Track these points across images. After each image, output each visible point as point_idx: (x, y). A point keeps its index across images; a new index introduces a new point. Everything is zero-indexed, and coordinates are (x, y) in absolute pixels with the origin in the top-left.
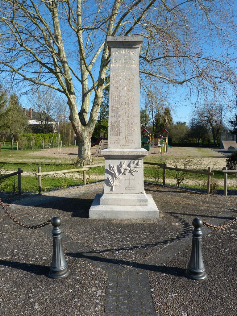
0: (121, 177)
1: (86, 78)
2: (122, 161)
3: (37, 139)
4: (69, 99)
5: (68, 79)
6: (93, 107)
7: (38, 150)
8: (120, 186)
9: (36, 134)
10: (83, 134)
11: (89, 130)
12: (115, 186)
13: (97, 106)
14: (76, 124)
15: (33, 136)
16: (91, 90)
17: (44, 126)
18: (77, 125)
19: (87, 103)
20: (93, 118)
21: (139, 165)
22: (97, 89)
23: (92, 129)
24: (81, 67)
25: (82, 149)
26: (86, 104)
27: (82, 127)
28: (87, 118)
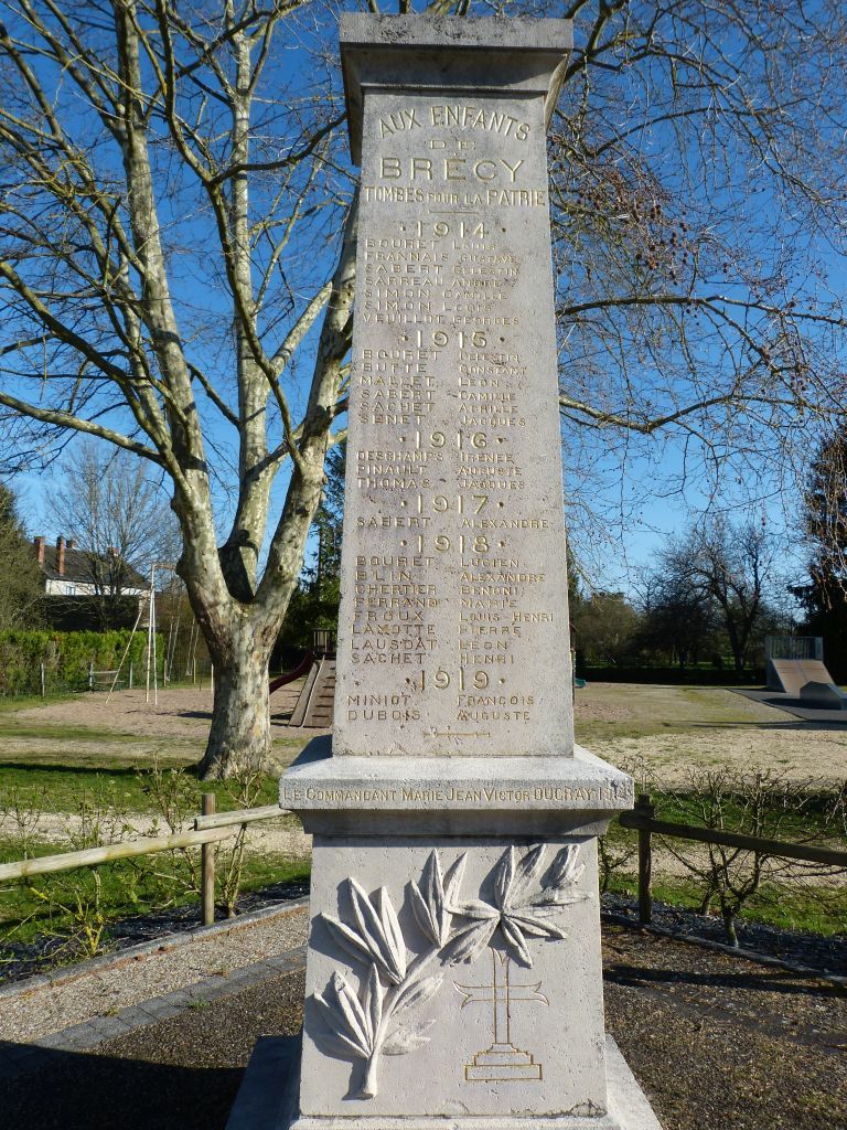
0: (433, 978)
1: (258, 408)
2: (437, 852)
3: (67, 651)
4: (178, 485)
5: (180, 405)
6: (282, 522)
7: (65, 699)
8: (423, 1050)
9: (63, 635)
10: (236, 637)
11: (263, 619)
12: (387, 1052)
13: (298, 517)
14: (206, 596)
15: (52, 641)
16: (278, 454)
17: (103, 604)
18: (211, 599)
19: (259, 506)
20: (281, 568)
21: (563, 882)
22: (303, 447)
23: (275, 614)
24: (240, 364)
25: (227, 703)
26: (254, 514)
27: (231, 608)
28: (255, 567)
